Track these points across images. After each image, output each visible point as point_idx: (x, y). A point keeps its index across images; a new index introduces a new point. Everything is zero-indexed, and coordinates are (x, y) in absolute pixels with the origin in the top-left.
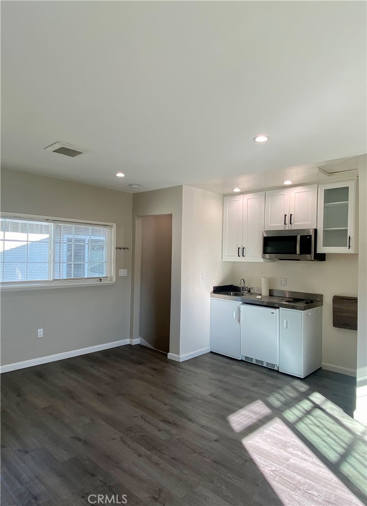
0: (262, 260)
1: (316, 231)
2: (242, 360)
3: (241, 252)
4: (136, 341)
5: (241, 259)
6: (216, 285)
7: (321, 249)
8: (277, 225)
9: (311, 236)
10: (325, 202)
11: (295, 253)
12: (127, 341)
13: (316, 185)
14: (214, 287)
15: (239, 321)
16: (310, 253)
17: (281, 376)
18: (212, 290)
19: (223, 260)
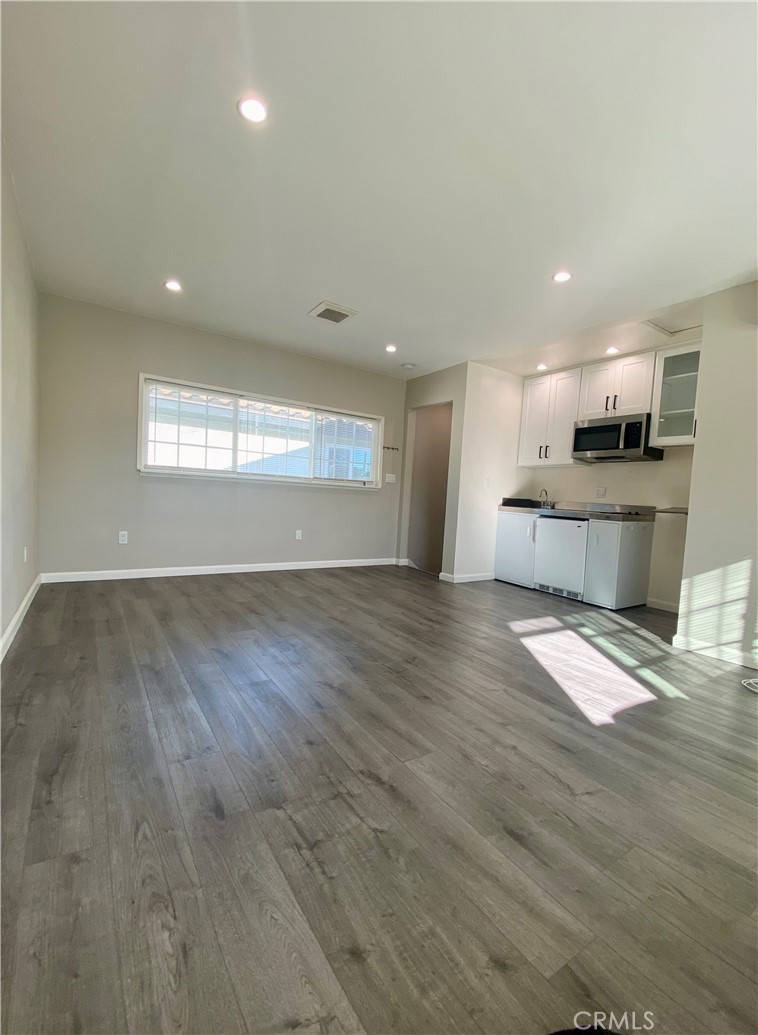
0: (571, 461)
1: (649, 416)
2: (534, 589)
3: (544, 451)
4: (404, 562)
5: (543, 462)
6: (507, 496)
7: (656, 441)
8: (594, 412)
9: (641, 423)
10: (664, 376)
11: (618, 448)
12: (393, 561)
13: (653, 353)
14: (504, 499)
15: (534, 539)
16: (638, 446)
17: (585, 606)
18: (501, 502)
19: (520, 464)
